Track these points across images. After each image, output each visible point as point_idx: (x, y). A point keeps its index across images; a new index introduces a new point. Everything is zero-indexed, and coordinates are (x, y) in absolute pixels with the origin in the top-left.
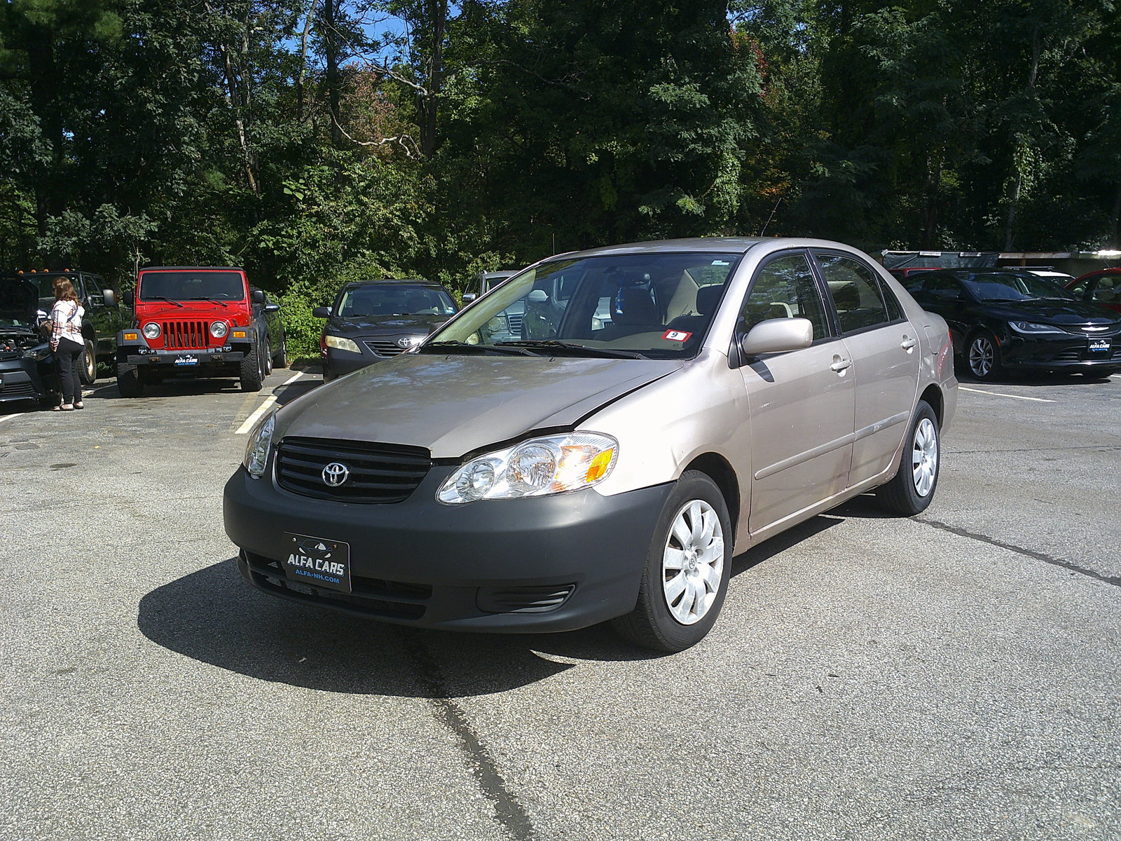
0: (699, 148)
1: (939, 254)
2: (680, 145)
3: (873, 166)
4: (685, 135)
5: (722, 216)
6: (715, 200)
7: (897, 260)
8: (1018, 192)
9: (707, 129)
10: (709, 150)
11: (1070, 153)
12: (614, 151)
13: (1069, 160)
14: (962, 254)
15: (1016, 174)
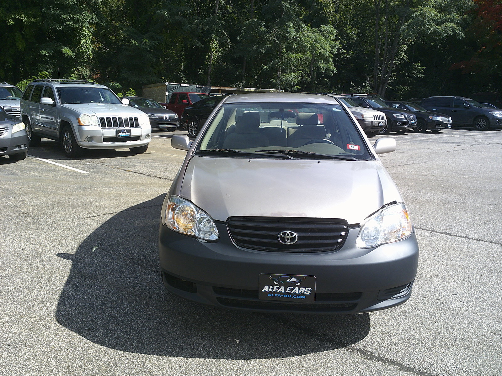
0: (72, 24)
1: (188, 85)
2: (62, 22)
3: (157, 42)
4: (64, 17)
5: (84, 59)
6: (81, 51)
7: (172, 87)
8: (212, 60)
9: (75, 15)
10: (77, 26)
11: (229, 45)
12: (23, 20)
13: (229, 48)
14: (197, 86)
15: (211, 52)
